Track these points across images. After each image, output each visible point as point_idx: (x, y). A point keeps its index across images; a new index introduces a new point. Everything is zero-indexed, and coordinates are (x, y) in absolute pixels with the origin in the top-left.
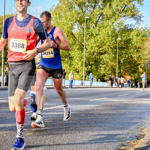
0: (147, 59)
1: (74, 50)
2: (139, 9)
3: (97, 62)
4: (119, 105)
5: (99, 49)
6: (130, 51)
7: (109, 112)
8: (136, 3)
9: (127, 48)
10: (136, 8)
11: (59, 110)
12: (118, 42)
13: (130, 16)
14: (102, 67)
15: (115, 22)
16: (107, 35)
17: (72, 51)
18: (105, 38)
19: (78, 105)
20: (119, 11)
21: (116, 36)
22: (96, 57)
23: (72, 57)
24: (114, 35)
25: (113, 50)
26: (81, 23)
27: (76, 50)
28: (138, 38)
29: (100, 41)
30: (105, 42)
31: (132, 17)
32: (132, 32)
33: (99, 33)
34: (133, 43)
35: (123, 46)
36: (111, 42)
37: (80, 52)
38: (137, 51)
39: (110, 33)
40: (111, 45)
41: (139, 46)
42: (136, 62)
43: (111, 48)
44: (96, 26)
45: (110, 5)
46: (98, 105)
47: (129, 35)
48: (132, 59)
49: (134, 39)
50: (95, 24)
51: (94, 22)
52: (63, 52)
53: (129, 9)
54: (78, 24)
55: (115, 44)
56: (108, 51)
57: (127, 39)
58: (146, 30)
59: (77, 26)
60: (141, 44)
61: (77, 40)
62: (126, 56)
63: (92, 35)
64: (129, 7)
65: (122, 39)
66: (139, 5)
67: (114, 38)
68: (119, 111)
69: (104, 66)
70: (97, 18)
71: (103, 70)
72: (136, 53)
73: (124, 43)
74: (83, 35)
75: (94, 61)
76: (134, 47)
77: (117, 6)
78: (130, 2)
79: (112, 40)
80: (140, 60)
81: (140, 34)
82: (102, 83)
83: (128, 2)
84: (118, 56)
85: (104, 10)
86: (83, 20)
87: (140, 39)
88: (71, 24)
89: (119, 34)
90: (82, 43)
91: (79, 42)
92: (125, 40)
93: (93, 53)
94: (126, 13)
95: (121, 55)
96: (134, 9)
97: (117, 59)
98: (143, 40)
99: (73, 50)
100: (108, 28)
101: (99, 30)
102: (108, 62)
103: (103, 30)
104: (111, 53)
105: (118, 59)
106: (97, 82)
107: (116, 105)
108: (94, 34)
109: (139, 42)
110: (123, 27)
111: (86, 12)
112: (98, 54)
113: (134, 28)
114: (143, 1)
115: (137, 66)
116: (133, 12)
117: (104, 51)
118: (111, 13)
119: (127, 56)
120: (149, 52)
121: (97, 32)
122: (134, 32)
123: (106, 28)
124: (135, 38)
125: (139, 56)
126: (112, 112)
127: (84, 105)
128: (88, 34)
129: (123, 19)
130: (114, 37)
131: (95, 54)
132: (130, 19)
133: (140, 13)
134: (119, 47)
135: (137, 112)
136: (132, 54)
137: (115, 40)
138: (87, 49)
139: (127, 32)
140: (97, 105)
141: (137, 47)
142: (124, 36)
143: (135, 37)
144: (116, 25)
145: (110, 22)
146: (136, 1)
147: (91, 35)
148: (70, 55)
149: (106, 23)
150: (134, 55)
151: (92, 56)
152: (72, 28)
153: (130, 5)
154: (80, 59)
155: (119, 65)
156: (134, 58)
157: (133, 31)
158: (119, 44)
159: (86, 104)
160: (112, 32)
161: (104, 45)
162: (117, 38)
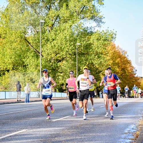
0: (109, 65)
1: (29, 58)
2: (99, 10)
3: (54, 70)
4: (86, 126)
5: (56, 55)
6: (91, 57)
7: (77, 138)
8: (95, 3)
9: (88, 54)
10: (96, 9)
11: (22, 137)
12: (77, 48)
13: (89, 18)
14: (60, 76)
15: (73, 25)
16: (65, 40)
17: (26, 59)
18: (62, 43)
19: (41, 128)
20: (78, 12)
21: (75, 41)
22: (53, 64)
23: (27, 65)
24: (73, 39)
25: (71, 56)
26: (35, 26)
27: (31, 58)
28: (99, 43)
29: (57, 47)
30: (63, 48)
31: (92, 19)
32: (92, 36)
33: (56, 38)
34: (94, 48)
35: (82, 51)
36: (70, 47)
37: (35, 60)
38: (99, 57)
39: (68, 38)
40: (69, 50)
41: (101, 51)
42: (97, 69)
43: (70, 54)
44: (52, 30)
45: (67, 5)
46: (63, 128)
47: (89, 39)
48: (93, 66)
49: (94, 44)
50: (51, 27)
51: (50, 25)
52: (16, 60)
53: (88, 10)
54: (32, 27)
55: (73, 49)
56: (66, 57)
57: (87, 44)
58: (108, 34)
59: (31, 30)
60: (102, 49)
61: (31, 46)
62: (86, 63)
63: (48, 40)
64: (88, 8)
65: (82, 43)
66: (99, 5)
67: (72, 43)
68: (87, 135)
69: (62, 74)
70: (52, 21)
71: (61, 79)
72: (97, 60)
73: (84, 49)
74: (37, 40)
75: (51, 70)
76: (94, 52)
77: (75, 7)
78: (89, 2)
79: (71, 46)
80: (101, 66)
81: (101, 38)
82: (60, 93)
83: (87, 2)
84: (78, 63)
85: (61, 11)
86: (37, 23)
87: (101, 43)
88: (24, 28)
89: (77, 38)
90: (37, 50)
91: (34, 48)
92: (85, 44)
93: (50, 60)
94: (85, 15)
95: (80, 62)
96: (94, 10)
97: (76, 67)
98: (105, 45)
99: (27, 57)
100: (66, 31)
101: (55, 34)
102: (67, 70)
103: (60, 34)
104: (70, 60)
105: (78, 66)
106: (56, 93)
107: (83, 127)
108: (51, 39)
109: (100, 46)
110: (82, 30)
111: (40, 14)
112: (55, 61)
113: (94, 32)
114: (104, 1)
115: (99, 74)
116: (92, 13)
117: (61, 57)
118: (68, 15)
119: (88, 63)
120: (111, 57)
121: (54, 37)
122: (94, 36)
123: (63, 31)
124: (96, 43)
125: (101, 62)
126: (80, 137)
127: (47, 127)
128: (43, 39)
129: (82, 21)
130: (72, 41)
131: (52, 61)
132: (90, 21)
133: (101, 14)
134: (78, 53)
135: (106, 135)
136: (93, 61)
137: (74, 45)
138: (43, 56)
139: (86, 36)
140: (61, 127)
141: (98, 52)
142: (84, 41)
143: (95, 41)
144: (74, 28)
145: (67, 25)
146: (95, 1)
147: (46, 40)
148: (24, 62)
149: (63, 26)
150: (95, 61)
151: (49, 63)
152: (25, 33)
153: (89, 5)
154: (36, 67)
155: (79, 73)
156: (95, 65)
157: (93, 34)
158: (78, 50)
159: (49, 127)
160: (70, 36)
161: (61, 51)
162: (75, 43)
